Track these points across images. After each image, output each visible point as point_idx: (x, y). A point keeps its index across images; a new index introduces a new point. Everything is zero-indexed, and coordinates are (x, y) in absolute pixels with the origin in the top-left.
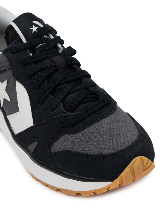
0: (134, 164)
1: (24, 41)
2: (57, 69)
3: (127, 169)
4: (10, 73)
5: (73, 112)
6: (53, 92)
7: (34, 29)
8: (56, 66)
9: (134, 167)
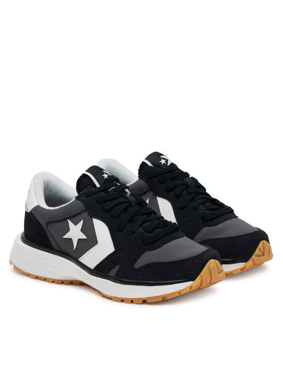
0: (210, 265)
1: (98, 185)
2: (131, 205)
3: (205, 268)
4: (85, 214)
5: (151, 233)
6: (130, 221)
7: (106, 176)
8: (130, 202)
9: (211, 266)
